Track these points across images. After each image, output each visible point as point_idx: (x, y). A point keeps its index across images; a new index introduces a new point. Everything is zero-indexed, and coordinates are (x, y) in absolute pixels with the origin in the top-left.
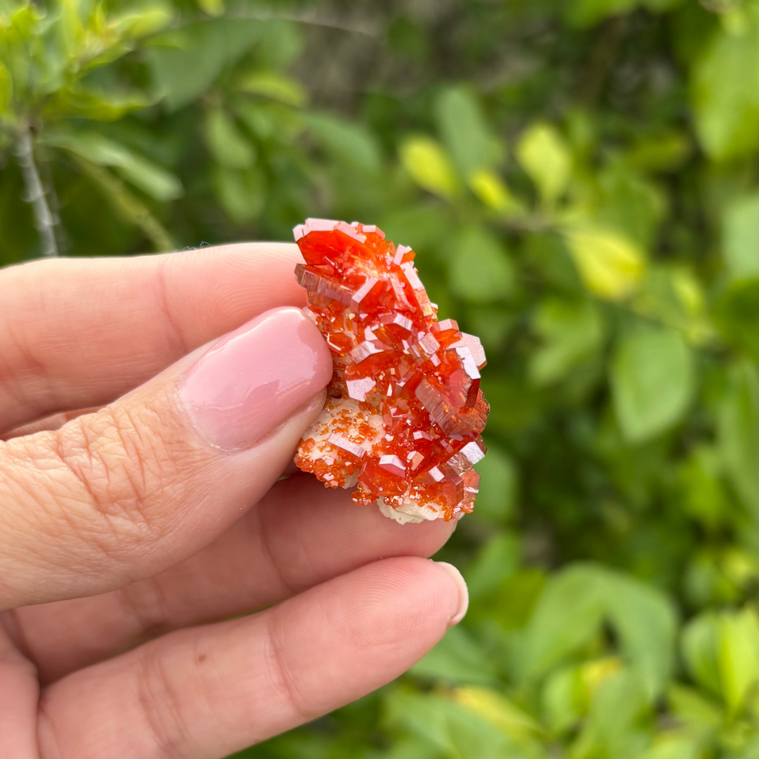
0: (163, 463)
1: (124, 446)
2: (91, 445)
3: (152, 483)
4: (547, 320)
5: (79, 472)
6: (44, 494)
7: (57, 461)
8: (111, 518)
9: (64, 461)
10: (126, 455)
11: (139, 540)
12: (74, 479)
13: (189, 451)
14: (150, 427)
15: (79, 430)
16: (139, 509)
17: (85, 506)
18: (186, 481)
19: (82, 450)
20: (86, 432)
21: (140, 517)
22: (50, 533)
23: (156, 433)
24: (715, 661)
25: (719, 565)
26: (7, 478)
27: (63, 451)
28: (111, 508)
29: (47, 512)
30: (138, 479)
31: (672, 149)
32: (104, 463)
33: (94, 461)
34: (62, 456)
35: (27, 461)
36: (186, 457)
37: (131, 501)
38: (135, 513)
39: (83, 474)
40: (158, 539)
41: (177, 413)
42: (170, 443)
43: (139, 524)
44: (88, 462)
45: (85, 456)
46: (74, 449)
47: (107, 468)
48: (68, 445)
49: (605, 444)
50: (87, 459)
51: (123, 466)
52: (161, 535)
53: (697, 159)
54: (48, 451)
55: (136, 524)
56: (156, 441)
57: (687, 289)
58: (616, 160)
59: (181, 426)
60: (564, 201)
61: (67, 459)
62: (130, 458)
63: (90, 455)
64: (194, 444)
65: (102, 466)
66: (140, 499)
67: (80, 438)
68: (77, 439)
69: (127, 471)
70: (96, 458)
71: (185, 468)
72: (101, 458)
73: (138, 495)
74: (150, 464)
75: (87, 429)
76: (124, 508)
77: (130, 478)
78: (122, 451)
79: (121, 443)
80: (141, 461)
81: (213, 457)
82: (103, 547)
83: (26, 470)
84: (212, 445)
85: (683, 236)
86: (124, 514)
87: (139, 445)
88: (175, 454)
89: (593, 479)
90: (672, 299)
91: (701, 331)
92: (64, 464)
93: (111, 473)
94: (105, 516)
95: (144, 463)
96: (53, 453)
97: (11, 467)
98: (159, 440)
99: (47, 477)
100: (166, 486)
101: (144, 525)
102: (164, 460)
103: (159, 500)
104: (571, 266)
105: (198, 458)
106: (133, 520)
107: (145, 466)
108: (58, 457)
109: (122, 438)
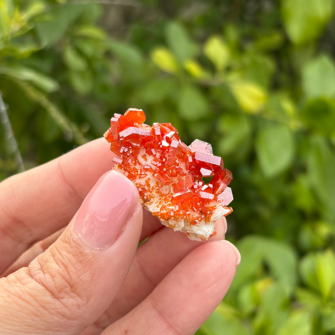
0: (75, 266)
1: (57, 264)
2: (43, 268)
3: (74, 276)
4: (224, 125)
5: (40, 282)
6: (27, 297)
7: (30, 279)
8: (62, 300)
9: (33, 279)
10: (59, 267)
11: (79, 306)
12: (40, 287)
13: (85, 255)
14: (66, 251)
15: (37, 263)
16: (73, 292)
17: (48, 298)
18: (89, 270)
19: (40, 271)
20: (40, 263)
21: (75, 295)
22: (36, 315)
23: (69, 253)
24: (315, 276)
25: (314, 230)
26: (9, 294)
27: (31, 274)
28: (60, 296)
29: (32, 306)
30: (67, 277)
31: (275, 39)
32: (50, 274)
33: (46, 275)
34: (32, 276)
35: (17, 283)
36: (85, 259)
37: (68, 289)
38: (72, 294)
39: (42, 283)
40: (87, 303)
41: (75, 240)
42: (76, 255)
43: (75, 298)
44: (43, 276)
45: (42, 274)
46: (36, 272)
47: (52, 277)
48: (33, 271)
49: (256, 179)
50: (43, 275)
51: (59, 273)
52: (88, 300)
53: (287, 42)
54: (25, 275)
55: (74, 299)
56: (70, 256)
57: (288, 106)
58: (250, 47)
59: (79, 245)
60: (229, 69)
61: (34, 277)
62: (61, 268)
63: (44, 273)
64: (87, 251)
65: (50, 276)
66: (72, 286)
67: (38, 266)
68: (37, 267)
69: (61, 275)
70: (47, 273)
71: (86, 264)
72: (49, 272)
73: (70, 285)
74: (71, 268)
75: (40, 261)
76: (66, 293)
77: (64, 278)
78: (57, 266)
79: (55, 263)
80: (66, 268)
81: (98, 254)
82: (64, 316)
83: (17, 288)
84: (95, 248)
85: (284, 78)
86: (67, 296)
87: (63, 261)
88: (80, 259)
89: (252, 194)
90: (281, 110)
91: (295, 124)
92: (34, 280)
93: (54, 278)
94: (59, 300)
95: (67, 269)
96: (27, 276)
97: (10, 289)
98: (71, 255)
99: (27, 288)
100: (81, 275)
101: (78, 298)
102: (76, 264)
103: (80, 284)
104: (233, 100)
105: (91, 257)
106: (73, 298)
107: (68, 270)
108: (30, 277)
109: (56, 261)
